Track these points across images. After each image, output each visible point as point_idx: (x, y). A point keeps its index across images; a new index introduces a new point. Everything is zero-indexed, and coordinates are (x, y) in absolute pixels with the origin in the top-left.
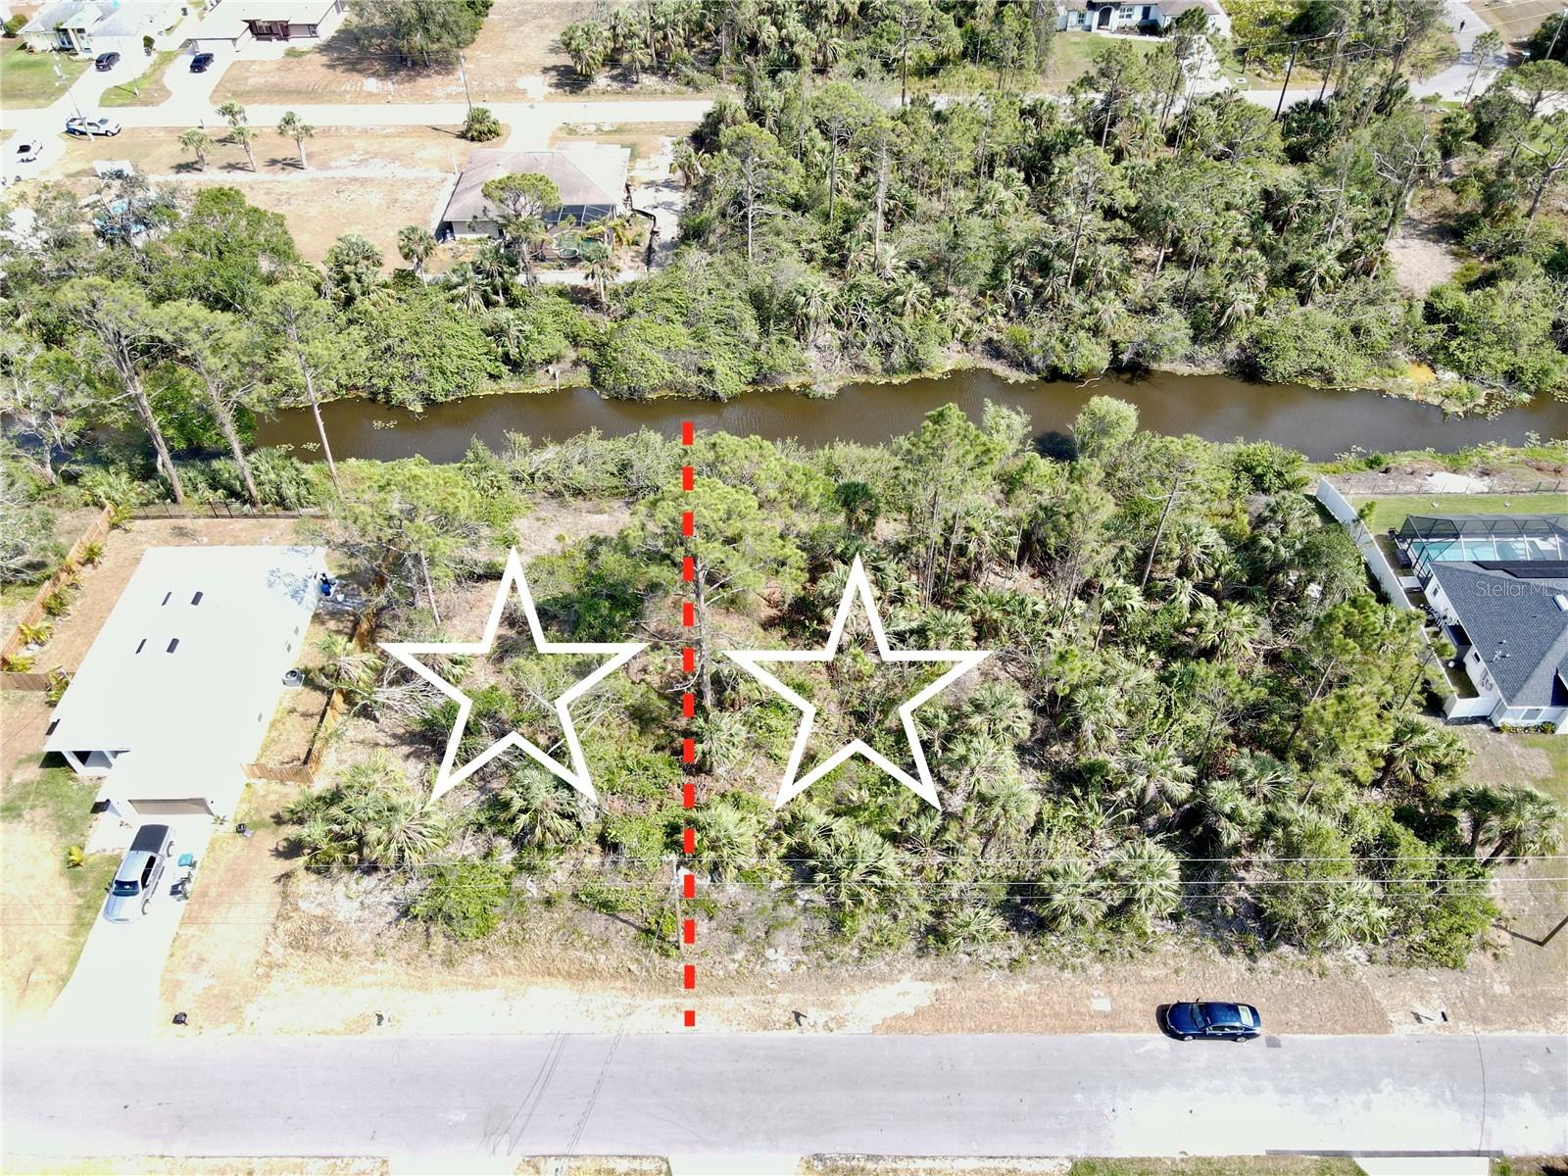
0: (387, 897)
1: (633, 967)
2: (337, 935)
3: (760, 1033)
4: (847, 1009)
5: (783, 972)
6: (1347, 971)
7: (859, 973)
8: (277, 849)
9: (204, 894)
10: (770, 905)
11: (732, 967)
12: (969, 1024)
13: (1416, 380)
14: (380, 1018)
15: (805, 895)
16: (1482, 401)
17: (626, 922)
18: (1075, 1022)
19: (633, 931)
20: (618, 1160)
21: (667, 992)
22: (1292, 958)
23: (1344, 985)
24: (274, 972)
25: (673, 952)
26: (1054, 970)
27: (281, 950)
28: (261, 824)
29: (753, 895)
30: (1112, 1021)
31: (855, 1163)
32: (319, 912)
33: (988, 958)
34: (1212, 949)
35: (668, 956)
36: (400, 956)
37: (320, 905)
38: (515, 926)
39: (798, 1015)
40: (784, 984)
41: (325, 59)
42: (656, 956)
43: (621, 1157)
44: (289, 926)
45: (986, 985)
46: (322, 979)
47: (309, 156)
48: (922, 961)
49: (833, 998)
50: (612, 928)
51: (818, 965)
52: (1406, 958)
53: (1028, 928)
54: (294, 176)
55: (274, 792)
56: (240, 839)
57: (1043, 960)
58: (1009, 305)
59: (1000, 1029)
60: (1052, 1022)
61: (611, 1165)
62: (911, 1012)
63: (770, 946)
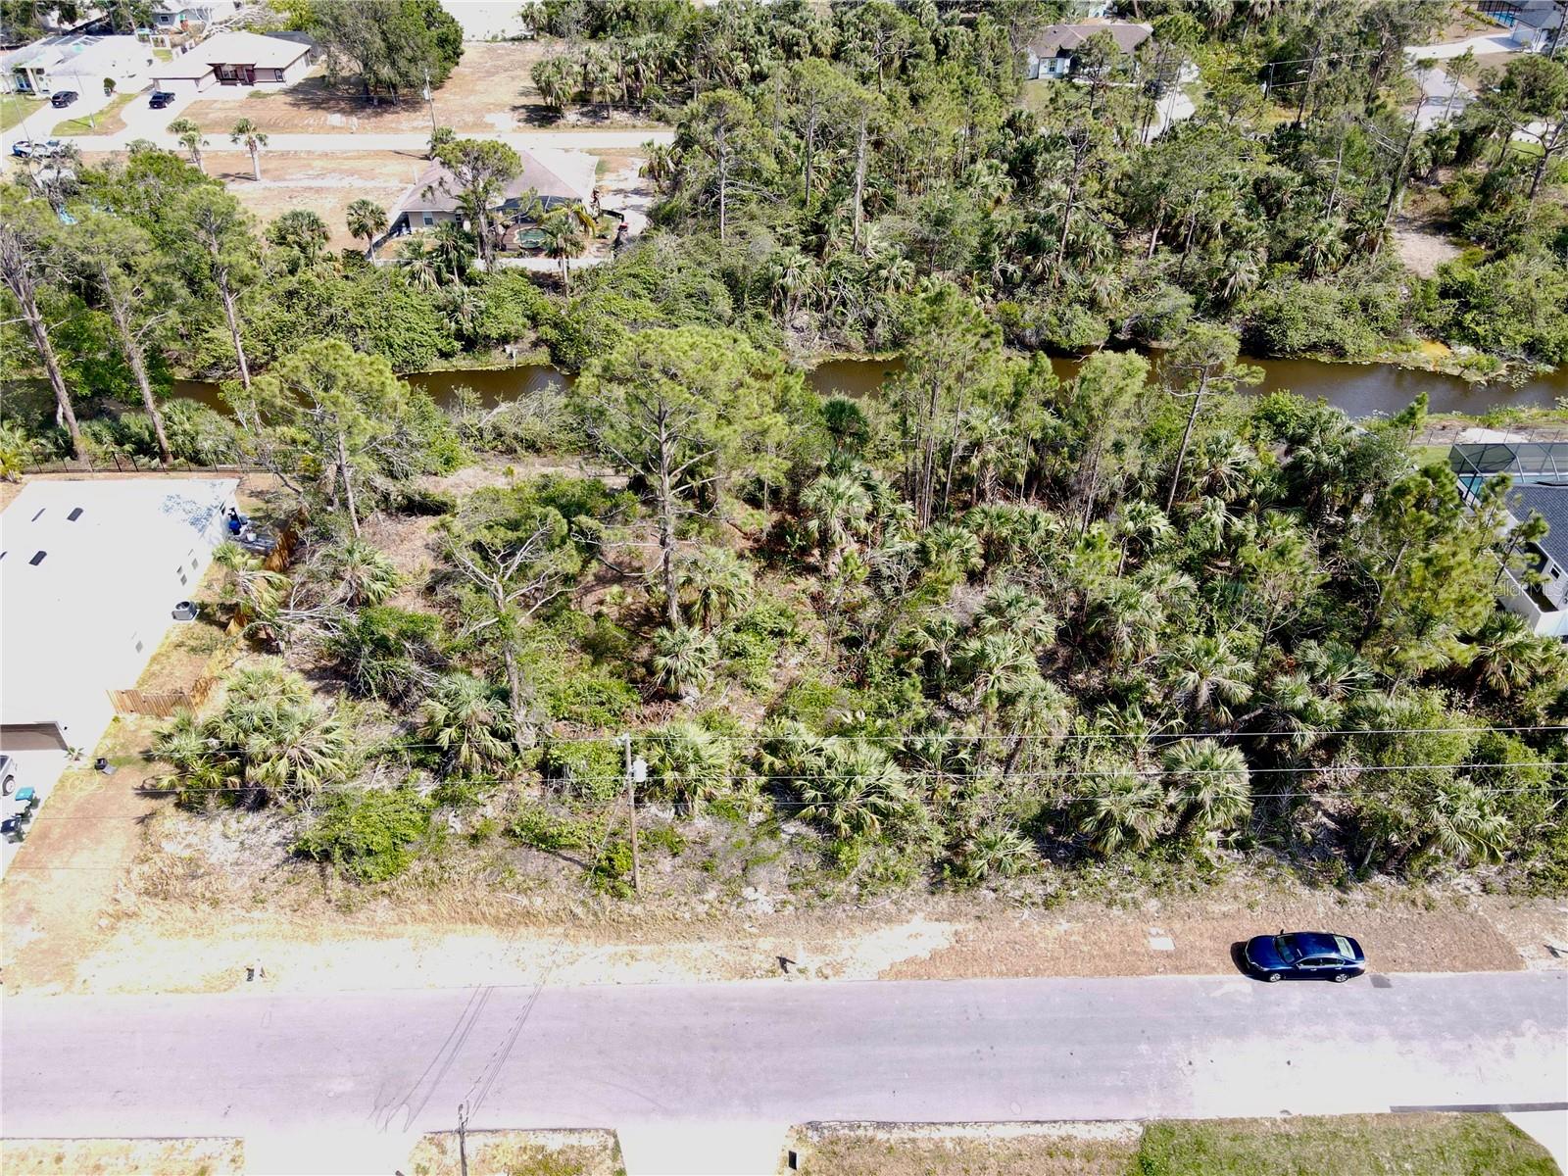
0: (275, 836)
1: (579, 911)
2: (207, 879)
3: (737, 982)
4: (846, 953)
5: (765, 914)
6: (1459, 902)
7: (859, 913)
8: (143, 788)
9: (44, 835)
10: (749, 840)
11: (701, 909)
12: (998, 967)
13: (1430, 354)
14: (251, 972)
15: (791, 827)
16: (1504, 372)
17: (570, 859)
18: (1132, 963)
19: (578, 870)
20: (550, 1135)
21: (619, 937)
22: (1389, 889)
23: (1457, 918)
24: (122, 924)
25: (629, 892)
26: (1099, 907)
27: (134, 898)
28: (127, 761)
29: (726, 829)
30: (1176, 961)
31: (861, 1132)
32: (187, 854)
33: (1018, 894)
34: (1290, 878)
35: (621, 896)
36: (284, 902)
37: (189, 846)
38: (431, 865)
39: (783, 961)
40: (765, 927)
41: (289, 99)
42: (606, 899)
43: (554, 1130)
44: (145, 868)
45: (1017, 924)
46: (182, 931)
47: (263, 172)
48: (936, 898)
49: (829, 942)
50: (552, 867)
51: (809, 904)
52: (1527, 887)
53: (1065, 860)
54: (247, 185)
55: (146, 727)
56: (98, 777)
57: (1085, 895)
58: (997, 286)
59: (1038, 972)
60: (1102, 963)
61: (540, 1140)
62: (925, 955)
63: (748, 884)
